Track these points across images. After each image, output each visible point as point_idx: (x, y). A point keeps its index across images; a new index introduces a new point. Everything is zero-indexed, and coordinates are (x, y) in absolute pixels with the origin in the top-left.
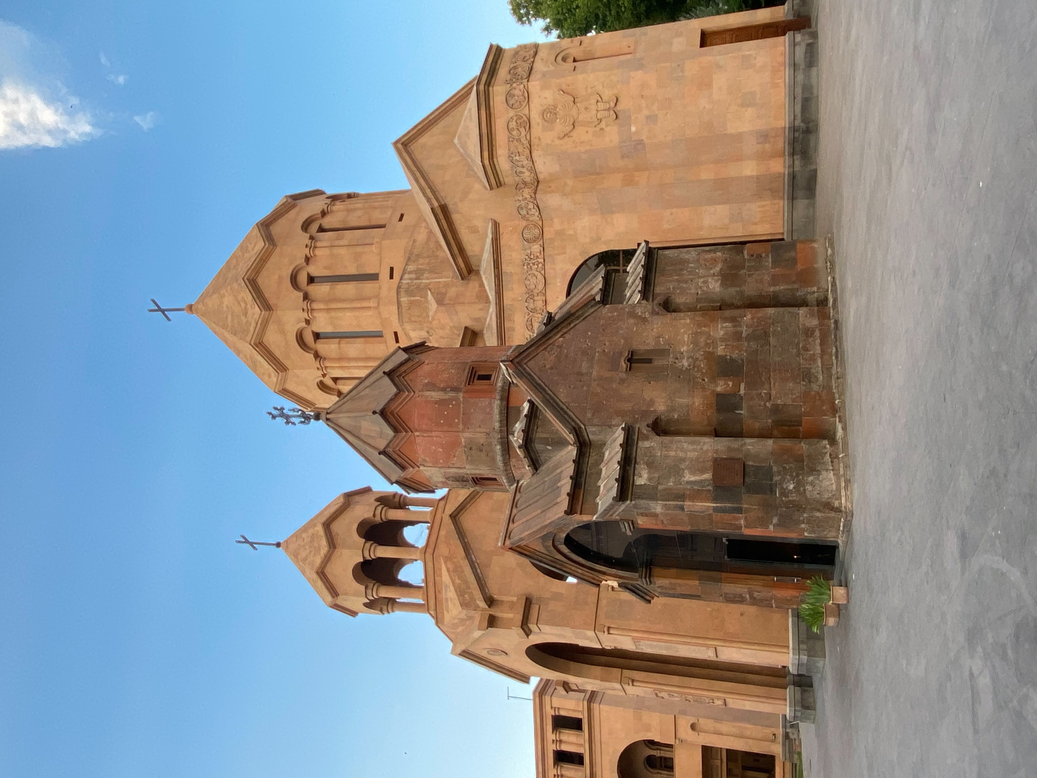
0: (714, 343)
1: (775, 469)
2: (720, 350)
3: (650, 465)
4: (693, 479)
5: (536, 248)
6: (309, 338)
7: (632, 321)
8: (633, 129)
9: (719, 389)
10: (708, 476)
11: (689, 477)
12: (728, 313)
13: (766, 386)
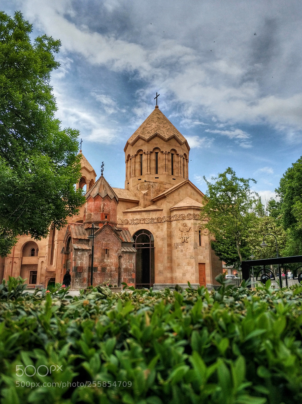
0: (110, 266)
1: (81, 278)
2: (108, 268)
3: (82, 254)
4: (79, 263)
5: (156, 221)
6: (141, 153)
7: (117, 249)
8: (180, 246)
9: (99, 267)
10: (79, 265)
11: (79, 262)
12: (118, 270)
13: (99, 277)
